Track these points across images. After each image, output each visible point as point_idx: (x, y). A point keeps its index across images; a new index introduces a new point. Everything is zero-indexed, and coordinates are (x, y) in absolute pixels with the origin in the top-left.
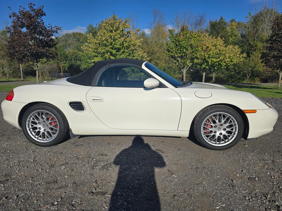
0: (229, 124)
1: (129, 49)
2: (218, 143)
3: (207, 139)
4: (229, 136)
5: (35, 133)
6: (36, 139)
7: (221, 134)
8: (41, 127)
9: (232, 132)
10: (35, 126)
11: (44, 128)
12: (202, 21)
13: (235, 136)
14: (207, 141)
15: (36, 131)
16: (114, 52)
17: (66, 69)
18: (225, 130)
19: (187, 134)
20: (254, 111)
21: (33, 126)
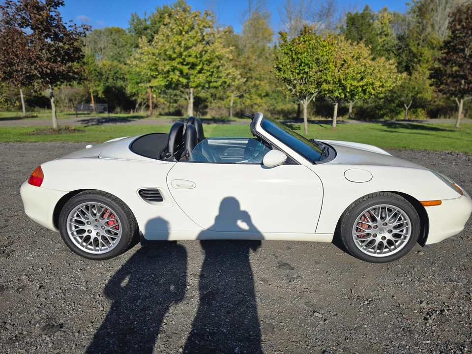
0: (397, 223)
1: (212, 66)
2: (378, 251)
3: (361, 246)
4: (396, 241)
5: (81, 239)
6: (84, 249)
7: (384, 238)
8: (92, 229)
9: (401, 235)
10: (81, 227)
11: (97, 231)
12: (331, 10)
13: (406, 241)
14: (361, 249)
15: (83, 236)
16: (185, 69)
17: (100, 96)
18: (390, 231)
19: (329, 238)
20: (438, 203)
21: (78, 227)
